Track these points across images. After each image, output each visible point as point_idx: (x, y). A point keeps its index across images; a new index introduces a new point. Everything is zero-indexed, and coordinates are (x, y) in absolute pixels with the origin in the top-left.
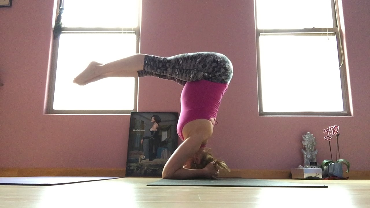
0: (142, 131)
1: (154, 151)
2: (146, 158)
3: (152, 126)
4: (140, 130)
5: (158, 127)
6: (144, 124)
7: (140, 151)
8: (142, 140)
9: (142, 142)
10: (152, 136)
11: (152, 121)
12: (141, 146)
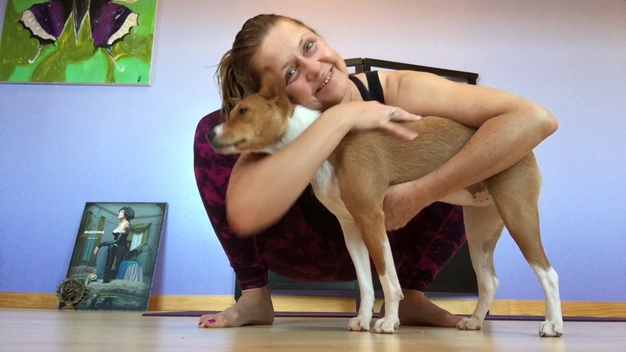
0: (100, 234)
1: (113, 268)
2: (98, 278)
3: (118, 225)
4: (96, 232)
5: (128, 226)
6: (106, 222)
7: (89, 267)
8: (97, 248)
9: (95, 252)
10: (115, 241)
11: (119, 217)
12: (94, 258)
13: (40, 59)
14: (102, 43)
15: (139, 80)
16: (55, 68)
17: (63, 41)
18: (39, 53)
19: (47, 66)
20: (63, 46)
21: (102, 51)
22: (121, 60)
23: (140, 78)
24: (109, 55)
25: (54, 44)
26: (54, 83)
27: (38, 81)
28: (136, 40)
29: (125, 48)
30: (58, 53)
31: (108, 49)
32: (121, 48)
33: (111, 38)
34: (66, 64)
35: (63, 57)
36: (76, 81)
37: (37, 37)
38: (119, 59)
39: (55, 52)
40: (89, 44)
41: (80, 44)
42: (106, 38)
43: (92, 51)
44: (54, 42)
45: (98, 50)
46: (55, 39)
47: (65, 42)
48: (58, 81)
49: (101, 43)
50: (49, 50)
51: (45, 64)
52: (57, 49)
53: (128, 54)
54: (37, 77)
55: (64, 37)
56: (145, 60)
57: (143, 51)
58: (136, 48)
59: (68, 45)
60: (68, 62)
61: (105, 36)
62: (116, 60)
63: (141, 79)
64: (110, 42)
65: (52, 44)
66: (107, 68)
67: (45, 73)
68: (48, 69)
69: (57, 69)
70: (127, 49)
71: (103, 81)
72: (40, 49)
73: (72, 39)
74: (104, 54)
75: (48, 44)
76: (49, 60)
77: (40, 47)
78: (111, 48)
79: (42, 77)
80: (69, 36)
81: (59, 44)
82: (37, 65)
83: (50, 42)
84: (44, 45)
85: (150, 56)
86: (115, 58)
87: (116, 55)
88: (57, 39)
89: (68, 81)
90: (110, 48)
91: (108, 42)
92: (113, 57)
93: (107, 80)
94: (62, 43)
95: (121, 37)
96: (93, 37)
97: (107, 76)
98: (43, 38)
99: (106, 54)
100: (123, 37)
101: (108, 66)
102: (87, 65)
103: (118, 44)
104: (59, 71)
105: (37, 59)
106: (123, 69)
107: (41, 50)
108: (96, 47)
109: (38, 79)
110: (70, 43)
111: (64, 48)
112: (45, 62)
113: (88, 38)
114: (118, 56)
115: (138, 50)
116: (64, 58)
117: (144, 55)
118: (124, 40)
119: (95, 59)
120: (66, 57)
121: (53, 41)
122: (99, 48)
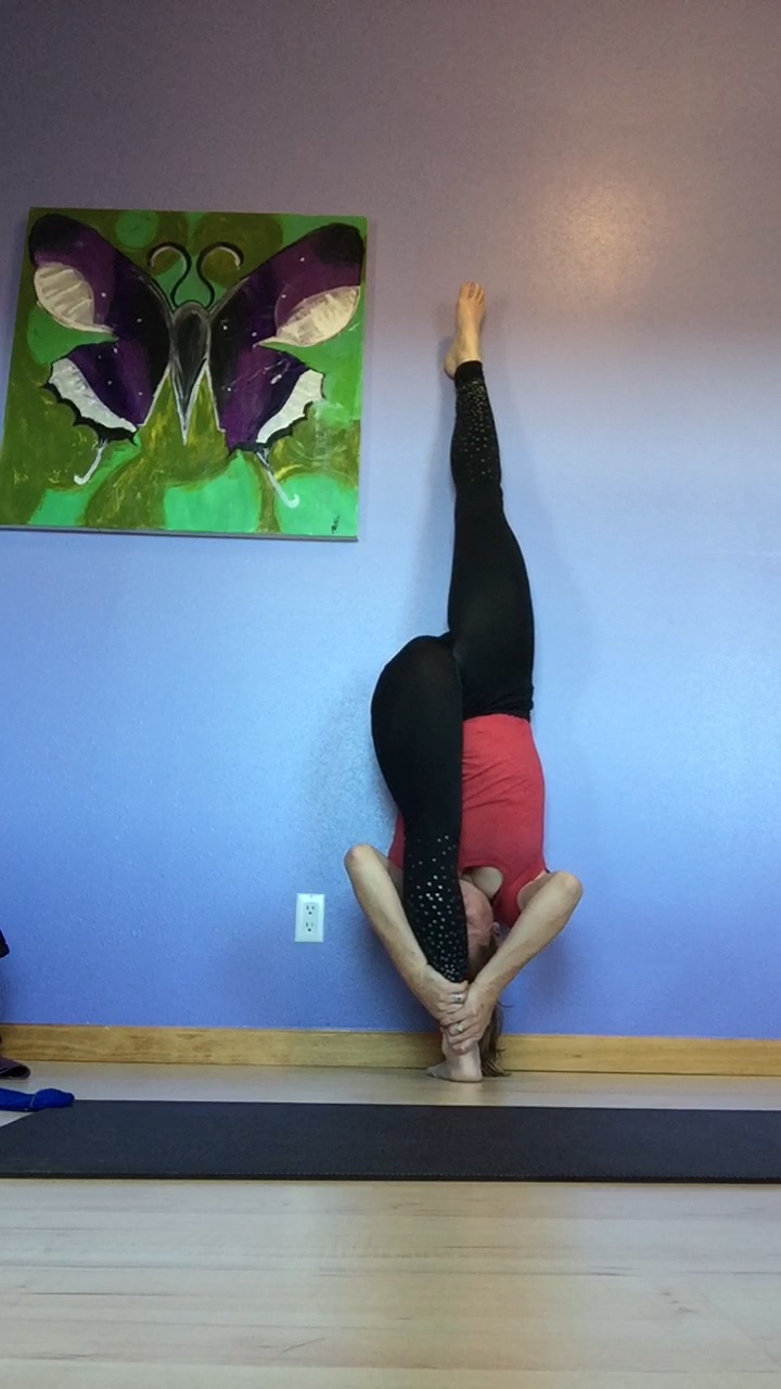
13: (101, 476)
14: (242, 440)
15: (334, 528)
16: (139, 495)
17: (153, 435)
18: (98, 458)
19: (120, 492)
20: (152, 445)
21: (246, 458)
22: (291, 480)
23: (336, 522)
24: (264, 471)
25: (133, 442)
26: (138, 530)
27: (101, 526)
28: (321, 434)
29: (299, 452)
30: (142, 460)
31: (259, 454)
32: (288, 450)
33: (264, 426)
34: (164, 486)
35: (155, 471)
36: (190, 527)
37: (90, 422)
38: (284, 477)
39: (137, 459)
40: (213, 441)
41: (192, 438)
42: (254, 427)
43: (222, 457)
44: (133, 434)
45: (236, 457)
46: (133, 429)
47: (157, 435)
48: (148, 525)
49: (240, 437)
50: (120, 454)
51: (115, 485)
52: (138, 451)
53: (305, 468)
54: (99, 517)
55: (154, 422)
56: (347, 480)
57: (340, 459)
58: (322, 451)
59: (165, 444)
60: (168, 483)
61: (251, 424)
62: (279, 481)
63: (340, 526)
64: (263, 437)
65: (127, 440)
66: (260, 498)
67: (118, 507)
68: (122, 497)
69: (145, 495)
70: (303, 455)
71: (252, 530)
72: (100, 450)
73: (173, 430)
74: (251, 469)
75: (117, 439)
76: (124, 475)
77: (99, 446)
78: (266, 452)
79: (108, 516)
80: (165, 423)
81: (145, 441)
82: (96, 487)
83: (120, 435)
84: (109, 442)
85: (358, 473)
86: (278, 475)
87: (278, 469)
88: (138, 429)
89: (171, 527)
90: (262, 452)
91: (256, 438)
92: (273, 474)
93: (261, 527)
94: (150, 435)
95: (286, 425)
96: (221, 427)
97: (262, 517)
98: (107, 425)
99: (255, 464)
100: (291, 425)
101: (260, 492)
102: (213, 490)
103: (280, 443)
104: (149, 503)
105: (92, 476)
106: (295, 503)
107: (102, 454)
108: (232, 451)
109: (99, 521)
110: (170, 440)
111: (156, 450)
112: (113, 483)
113: (211, 426)
114: (284, 470)
115: (326, 456)
116: (159, 474)
117: (340, 469)
118: (294, 434)
119: (230, 477)
120: (162, 472)
121: (129, 432)
122: (239, 453)
